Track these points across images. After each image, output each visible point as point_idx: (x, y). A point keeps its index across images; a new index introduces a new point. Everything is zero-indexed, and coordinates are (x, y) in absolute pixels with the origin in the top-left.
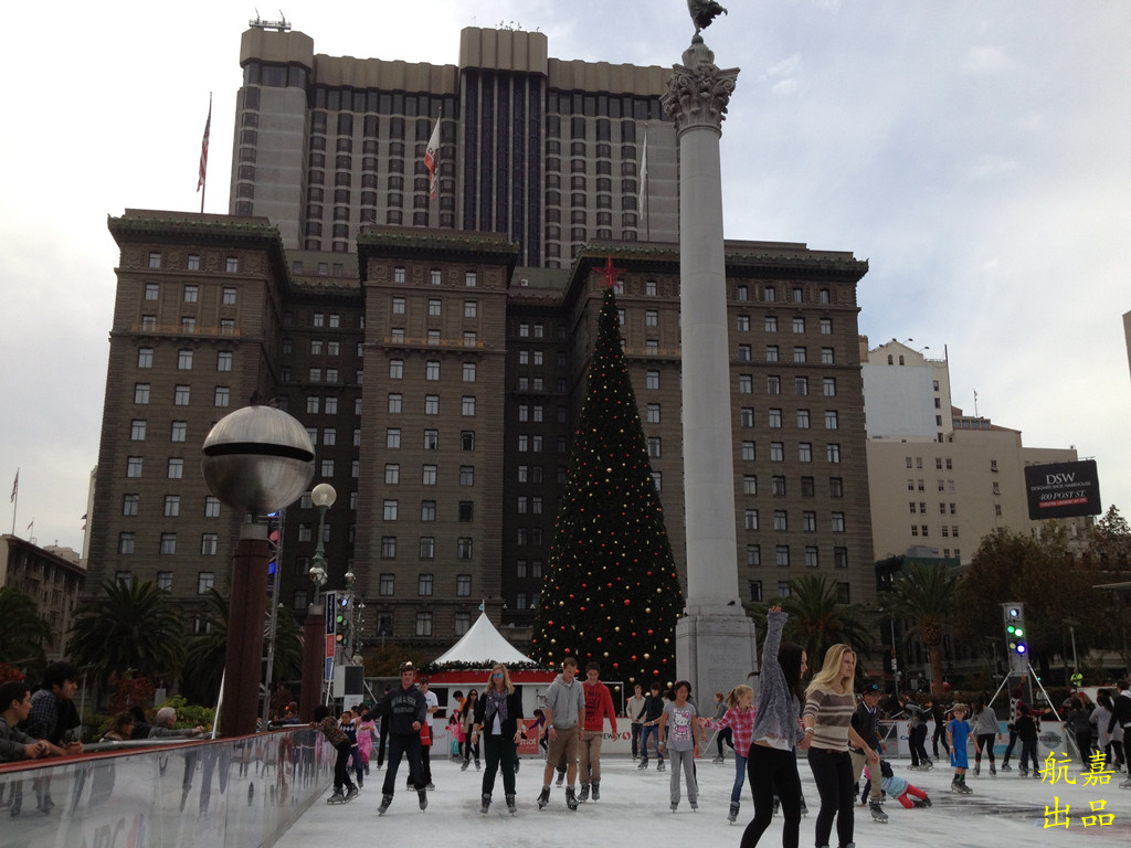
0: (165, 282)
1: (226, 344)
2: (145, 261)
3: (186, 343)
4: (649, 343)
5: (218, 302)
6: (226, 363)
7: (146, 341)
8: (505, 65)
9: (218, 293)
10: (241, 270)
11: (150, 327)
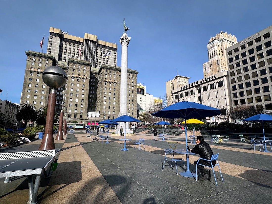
0: (35, 63)
2: (32, 59)
4: (110, 80)
5: (44, 67)
7: (32, 72)
10: (48, 62)
11: (32, 69)
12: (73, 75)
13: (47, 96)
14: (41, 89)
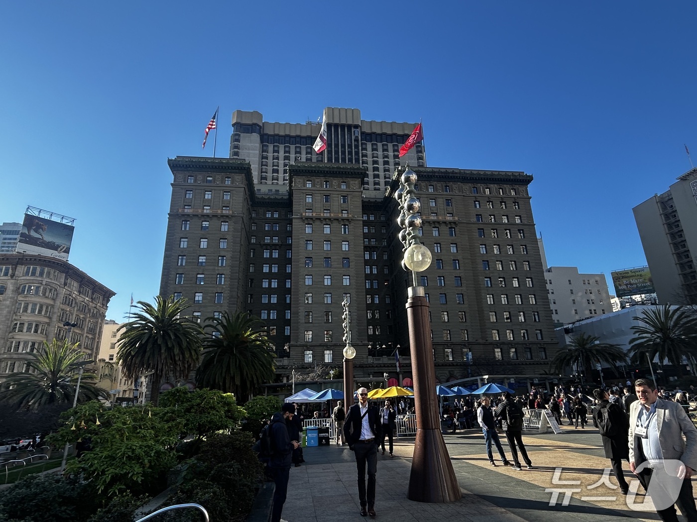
0: (196, 189)
1: (225, 218)
2: (185, 180)
3: (206, 217)
4: (432, 215)
5: (221, 198)
6: (225, 228)
7: (186, 218)
8: (343, 122)
9: (221, 194)
10: (232, 183)
11: (188, 211)
12: (309, 214)
13: (231, 291)
14: (214, 269)
